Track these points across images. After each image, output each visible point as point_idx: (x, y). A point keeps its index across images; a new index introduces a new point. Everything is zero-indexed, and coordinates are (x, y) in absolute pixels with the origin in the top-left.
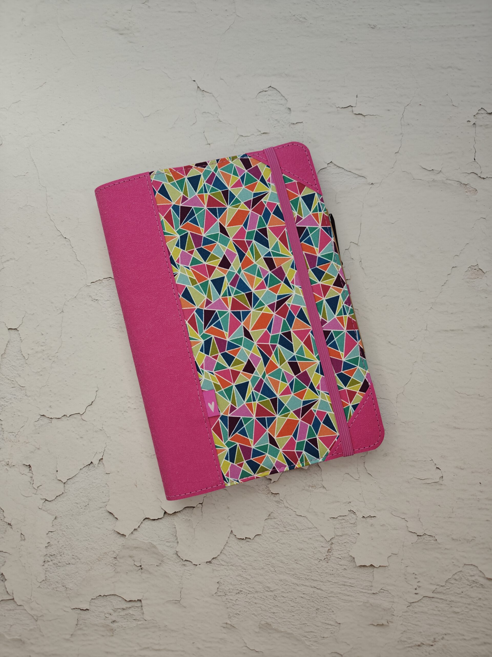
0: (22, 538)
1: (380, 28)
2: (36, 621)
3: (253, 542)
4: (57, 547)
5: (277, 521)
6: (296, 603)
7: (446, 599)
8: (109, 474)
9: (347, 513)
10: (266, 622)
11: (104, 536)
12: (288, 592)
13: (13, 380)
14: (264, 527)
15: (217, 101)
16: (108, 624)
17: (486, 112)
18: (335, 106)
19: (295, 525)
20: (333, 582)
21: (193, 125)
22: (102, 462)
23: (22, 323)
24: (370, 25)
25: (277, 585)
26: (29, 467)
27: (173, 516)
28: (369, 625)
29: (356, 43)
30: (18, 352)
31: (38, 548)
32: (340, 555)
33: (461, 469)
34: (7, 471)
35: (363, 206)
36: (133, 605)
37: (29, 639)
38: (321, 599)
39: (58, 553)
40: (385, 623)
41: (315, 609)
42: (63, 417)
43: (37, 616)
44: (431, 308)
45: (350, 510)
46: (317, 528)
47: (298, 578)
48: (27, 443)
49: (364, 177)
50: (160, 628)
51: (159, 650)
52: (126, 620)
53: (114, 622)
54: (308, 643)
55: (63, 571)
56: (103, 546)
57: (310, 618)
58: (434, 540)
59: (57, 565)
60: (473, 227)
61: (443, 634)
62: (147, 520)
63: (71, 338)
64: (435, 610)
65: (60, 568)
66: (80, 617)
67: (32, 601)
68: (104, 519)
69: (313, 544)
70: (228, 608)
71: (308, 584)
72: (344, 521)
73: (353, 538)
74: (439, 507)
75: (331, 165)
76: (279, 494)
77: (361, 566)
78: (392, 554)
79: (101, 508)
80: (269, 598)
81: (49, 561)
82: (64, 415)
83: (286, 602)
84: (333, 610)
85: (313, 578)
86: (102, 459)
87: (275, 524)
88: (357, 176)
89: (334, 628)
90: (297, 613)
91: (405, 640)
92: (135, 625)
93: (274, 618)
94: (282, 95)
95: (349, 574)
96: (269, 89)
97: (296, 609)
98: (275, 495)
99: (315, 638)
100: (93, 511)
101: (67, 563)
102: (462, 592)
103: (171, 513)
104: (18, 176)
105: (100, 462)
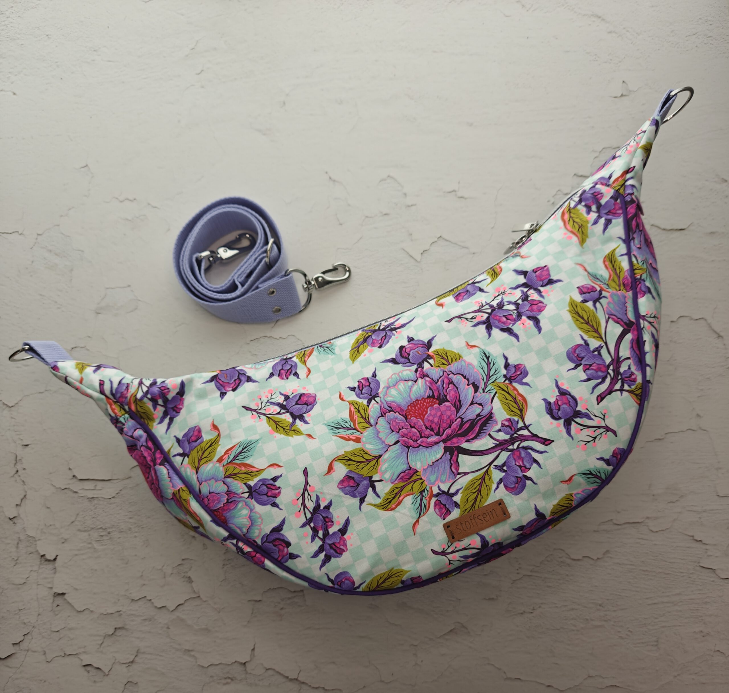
15: (346, 189)
18: (442, 191)
21: (327, 209)
28: (482, 600)
36: (297, 595)
37: (214, 628)
49: (467, 248)
52: (292, 607)
66: (255, 607)
75: (441, 239)
88: (461, 247)
94: (399, 183)
96: (388, 178)
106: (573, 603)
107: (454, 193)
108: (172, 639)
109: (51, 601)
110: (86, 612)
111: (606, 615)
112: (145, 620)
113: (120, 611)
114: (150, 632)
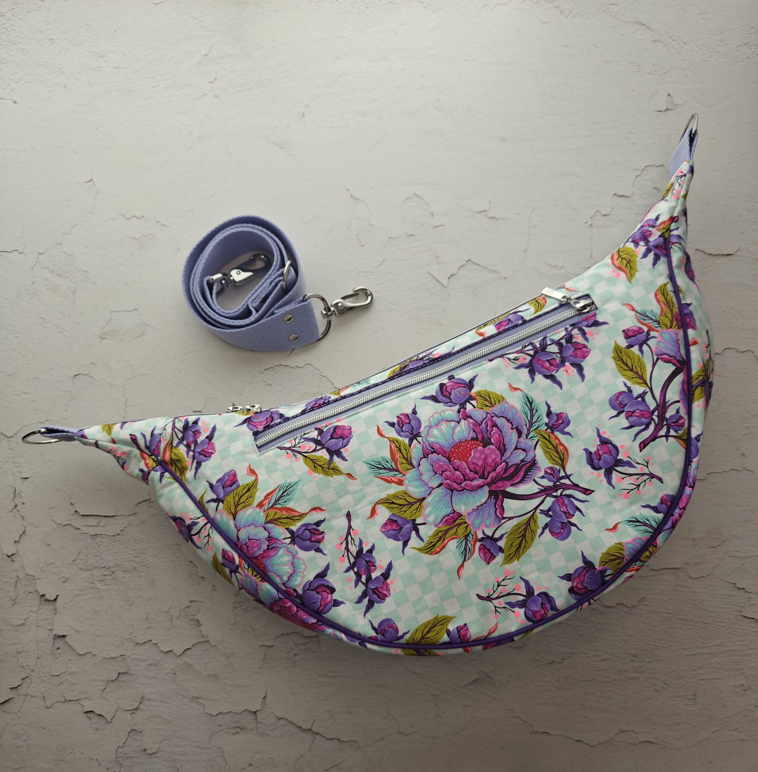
2: (229, 658)
15: (368, 207)
17: (601, 214)
18: (472, 211)
35: (497, 298)
37: (223, 674)
49: (498, 273)
61: (570, 653)
66: (267, 652)
88: (492, 272)
94: (425, 202)
96: (413, 196)
106: (606, 653)
107: (484, 213)
108: (179, 686)
109: (51, 643)
110: (87, 656)
111: (641, 666)
112: (150, 664)
113: (124, 655)
114: (155, 678)
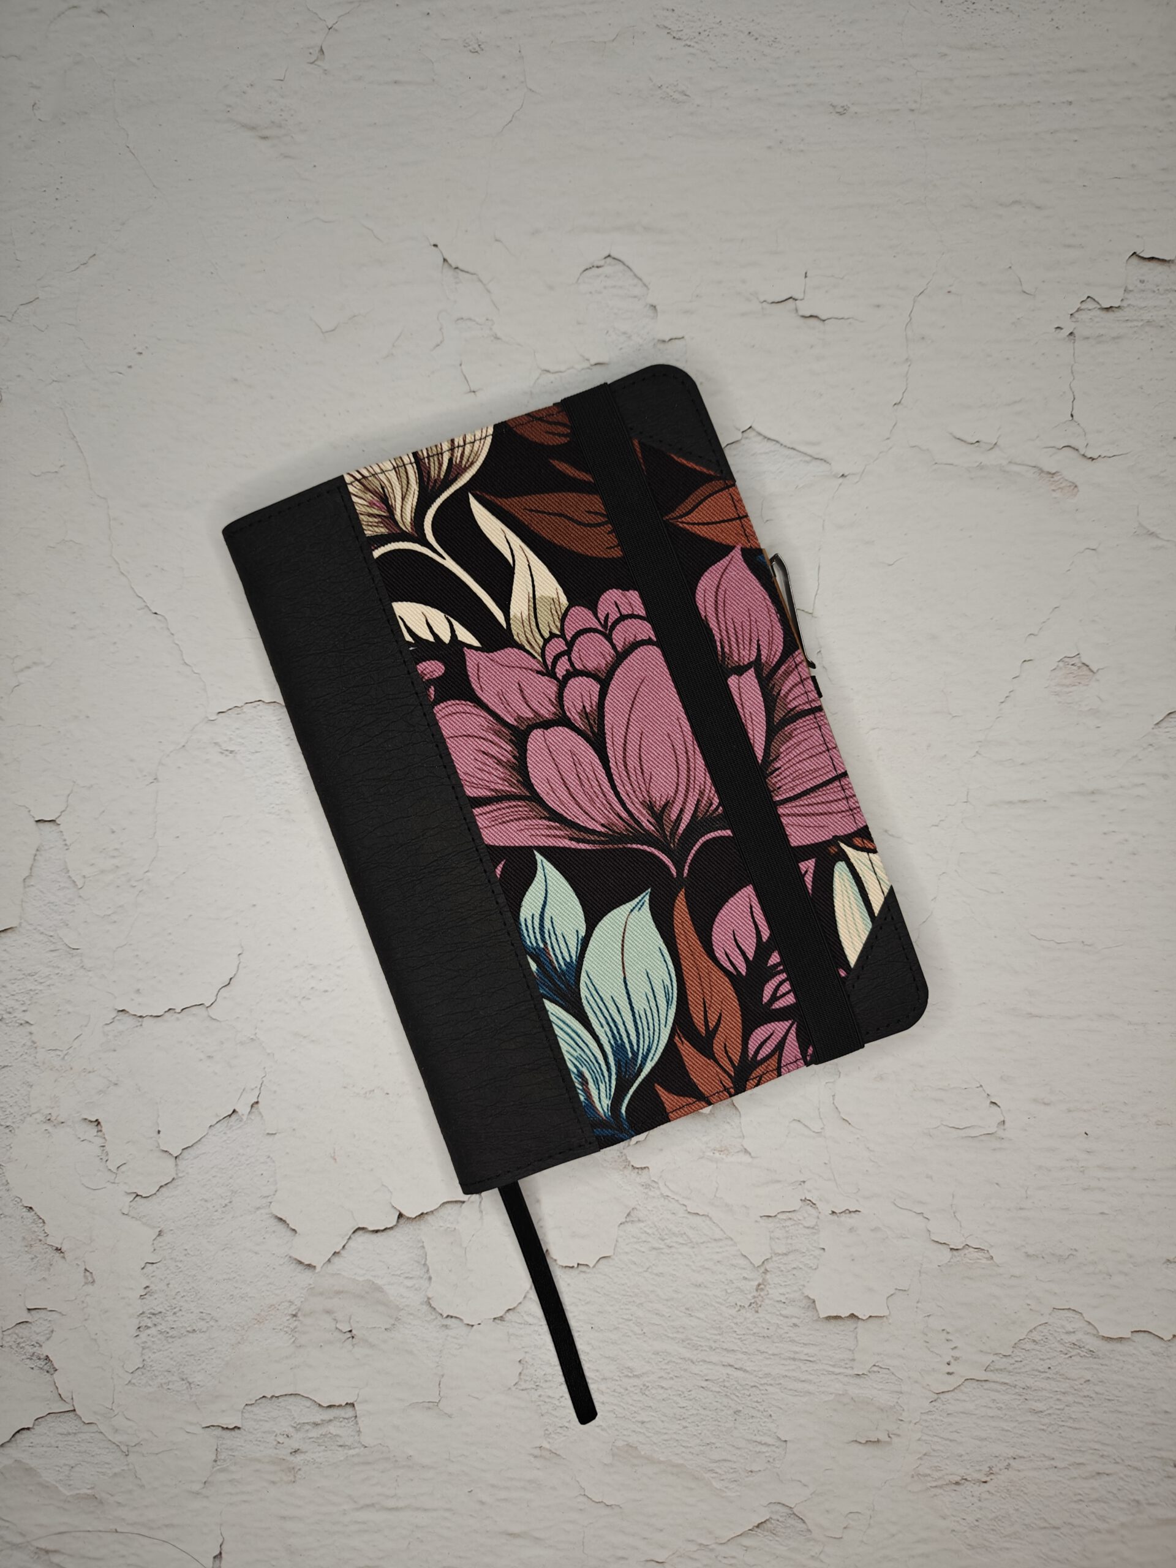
0: (87, 1279)
1: (856, 113)
2: (127, 1455)
3: (595, 1273)
4: (167, 1295)
5: (645, 1227)
6: (691, 1400)
7: (1015, 1383)
8: (275, 1134)
9: (797, 1205)
10: (625, 1443)
11: (268, 1268)
12: (672, 1378)
13: (52, 934)
14: (617, 1241)
15: (489, 291)
16: (284, 1458)
17: (1099, 307)
18: (758, 298)
19: (685, 1233)
20: (770, 1352)
21: (434, 348)
22: (257, 1109)
23: (67, 807)
24: (833, 106)
25: (649, 1362)
26: (97, 1125)
27: (418, 1223)
28: (848, 1443)
29: (802, 151)
30: (61, 871)
31: (123, 1298)
32: (784, 1294)
33: (1045, 1104)
34: (48, 1135)
35: (823, 527)
36: (336, 1416)
37: (112, 1496)
38: (744, 1389)
39: (168, 1309)
40: (883, 1437)
41: (730, 1412)
42: (167, 1014)
43: (127, 1446)
44: (977, 752)
45: (803, 1198)
46: (732, 1239)
47: (693, 1346)
48: (90, 1072)
49: (825, 461)
50: (396, 1461)
51: (396, 1509)
52: (324, 1447)
53: (295, 1452)
54: (717, 1485)
55: (182, 1346)
56: (268, 1291)
57: (722, 1431)
58: (986, 1258)
59: (168, 1335)
60: (1069, 570)
61: (1008, 1458)
62: (360, 1233)
63: (178, 837)
64: (990, 1407)
65: (174, 1339)
66: (222, 1444)
67: (116, 1413)
68: (267, 1232)
69: (725, 1274)
70: (542, 1415)
71: (714, 1358)
72: (793, 1223)
73: (811, 1257)
74: (997, 1186)
75: (751, 434)
76: (648, 1168)
77: (829, 1318)
78: (896, 1289)
79: (258, 1208)
80: (633, 1392)
81: (148, 1328)
82: (170, 1009)
83: (670, 1399)
84: (771, 1413)
85: (725, 1346)
86: (257, 1103)
87: (642, 1233)
88: (808, 459)
89: (774, 1451)
90: (693, 1422)
91: (928, 1472)
92: (342, 1458)
93: (644, 1434)
94: (635, 275)
95: (804, 1335)
96: (606, 262)
97: (690, 1413)
98: (640, 1172)
99: (732, 1473)
100: (241, 1216)
101: (189, 1329)
102: (1049, 1368)
103: (414, 1216)
104: (43, 473)
105: (254, 1110)
107: (791, 304)
